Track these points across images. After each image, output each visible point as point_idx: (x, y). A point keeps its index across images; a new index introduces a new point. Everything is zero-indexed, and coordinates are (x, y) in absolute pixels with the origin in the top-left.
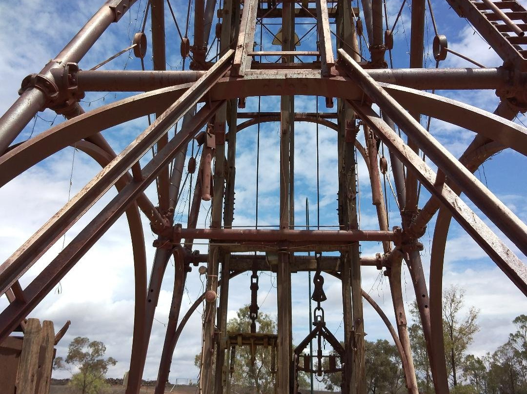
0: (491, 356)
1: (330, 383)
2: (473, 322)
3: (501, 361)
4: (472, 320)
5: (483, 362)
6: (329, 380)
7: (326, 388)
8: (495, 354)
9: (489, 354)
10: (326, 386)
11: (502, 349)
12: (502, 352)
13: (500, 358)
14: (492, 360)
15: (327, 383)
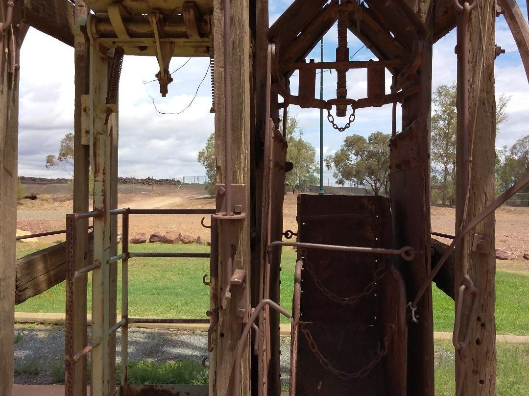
0: (508, 149)
1: (341, 177)
2: (502, 111)
3: (519, 154)
4: (501, 108)
5: (499, 156)
6: (340, 174)
7: (336, 182)
8: (514, 147)
9: (505, 147)
10: (336, 180)
11: (521, 142)
12: (520, 145)
13: (518, 151)
14: (508, 154)
15: (338, 177)
